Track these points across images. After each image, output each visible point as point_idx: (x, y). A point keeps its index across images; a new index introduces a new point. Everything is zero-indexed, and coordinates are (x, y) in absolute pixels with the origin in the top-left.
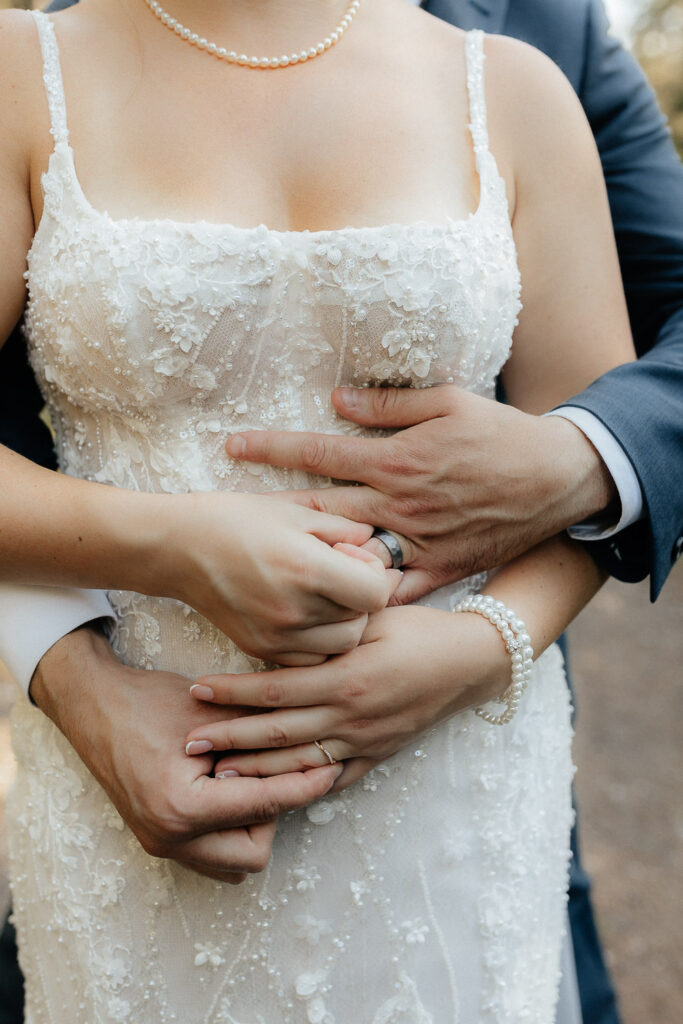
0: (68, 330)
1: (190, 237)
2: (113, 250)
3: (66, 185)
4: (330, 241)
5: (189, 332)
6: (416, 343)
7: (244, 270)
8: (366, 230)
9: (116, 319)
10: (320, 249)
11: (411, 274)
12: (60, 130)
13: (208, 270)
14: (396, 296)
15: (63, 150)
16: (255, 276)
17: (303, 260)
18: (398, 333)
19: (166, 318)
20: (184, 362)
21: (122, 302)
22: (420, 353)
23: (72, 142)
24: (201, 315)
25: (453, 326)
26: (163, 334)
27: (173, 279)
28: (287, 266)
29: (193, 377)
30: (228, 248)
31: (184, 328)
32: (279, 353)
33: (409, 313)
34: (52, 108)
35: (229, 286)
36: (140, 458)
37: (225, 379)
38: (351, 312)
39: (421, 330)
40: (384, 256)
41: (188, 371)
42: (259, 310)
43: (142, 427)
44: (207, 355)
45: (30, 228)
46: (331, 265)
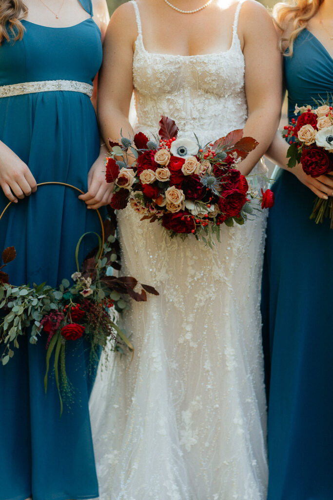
0: (139, 77)
1: (163, 58)
2: (148, 60)
3: (140, 44)
4: (193, 58)
5: (164, 78)
6: (213, 80)
7: (175, 65)
8: (201, 56)
9: (149, 76)
10: (191, 60)
11: (211, 65)
12: (140, 31)
13: (167, 65)
14: (207, 70)
15: (140, 36)
16: (177, 66)
17: (187, 62)
18: (209, 78)
19: (159, 75)
20: (162, 85)
21: (150, 71)
22: (214, 83)
23: (143, 34)
24: (166, 75)
25: (221, 76)
26: (158, 79)
27: (160, 67)
28: (184, 63)
29: (165, 88)
30: (172, 60)
31: (162, 77)
32: (184, 82)
33: (211, 74)
34: (138, 27)
35: (172, 68)
36: (155, 105)
37: (172, 88)
38: (198, 74)
39: (214, 78)
40: (205, 61)
41: (164, 86)
42: (178, 73)
43: (155, 98)
44: (168, 83)
45: (132, 52)
46: (194, 63)
